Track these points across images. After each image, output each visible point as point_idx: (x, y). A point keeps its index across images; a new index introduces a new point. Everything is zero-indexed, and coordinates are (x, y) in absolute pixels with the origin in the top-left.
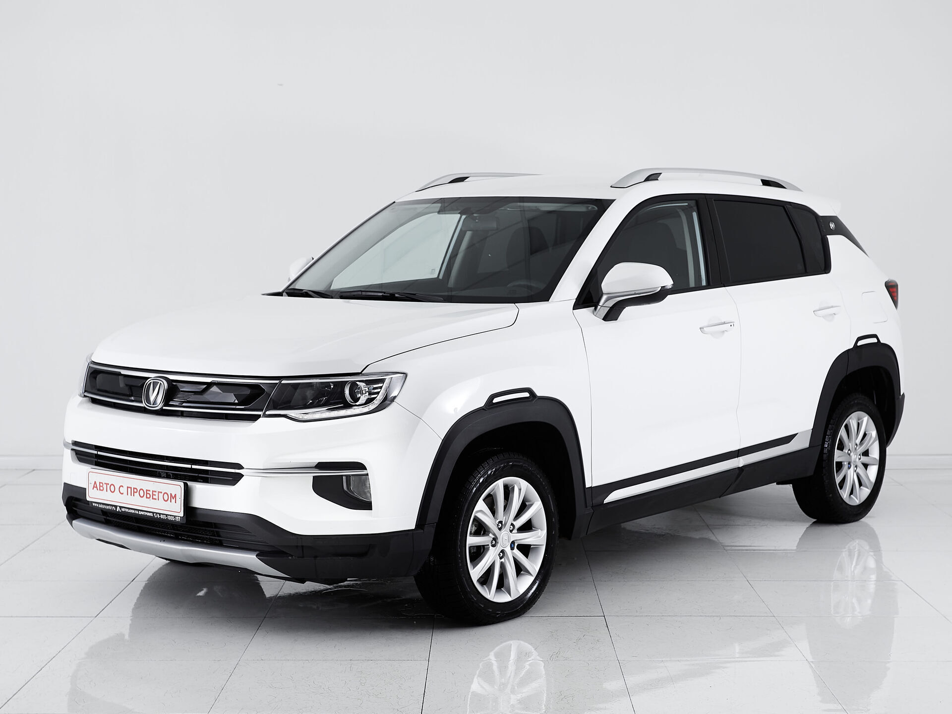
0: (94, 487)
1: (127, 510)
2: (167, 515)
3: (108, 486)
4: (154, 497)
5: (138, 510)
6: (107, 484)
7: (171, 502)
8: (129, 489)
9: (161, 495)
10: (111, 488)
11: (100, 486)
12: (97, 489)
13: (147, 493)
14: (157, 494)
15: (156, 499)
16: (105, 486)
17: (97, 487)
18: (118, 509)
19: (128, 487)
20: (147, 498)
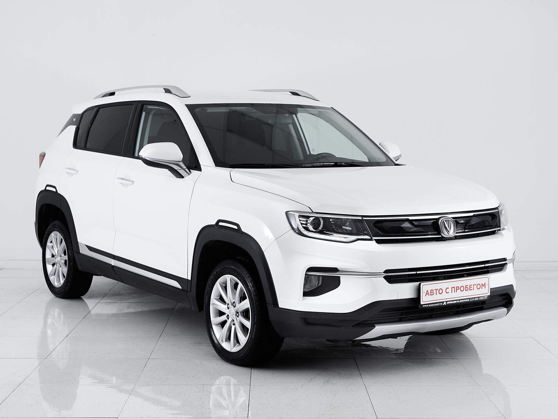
0: (426, 294)
1: (451, 302)
2: (479, 297)
3: (438, 291)
4: (471, 289)
5: (459, 300)
6: (436, 290)
7: (482, 288)
8: (453, 289)
9: (475, 286)
10: (440, 291)
11: (431, 292)
12: (429, 295)
13: (466, 288)
14: (472, 286)
15: (472, 290)
16: (435, 292)
17: (428, 294)
18: (445, 303)
19: (452, 288)
20: (466, 290)
